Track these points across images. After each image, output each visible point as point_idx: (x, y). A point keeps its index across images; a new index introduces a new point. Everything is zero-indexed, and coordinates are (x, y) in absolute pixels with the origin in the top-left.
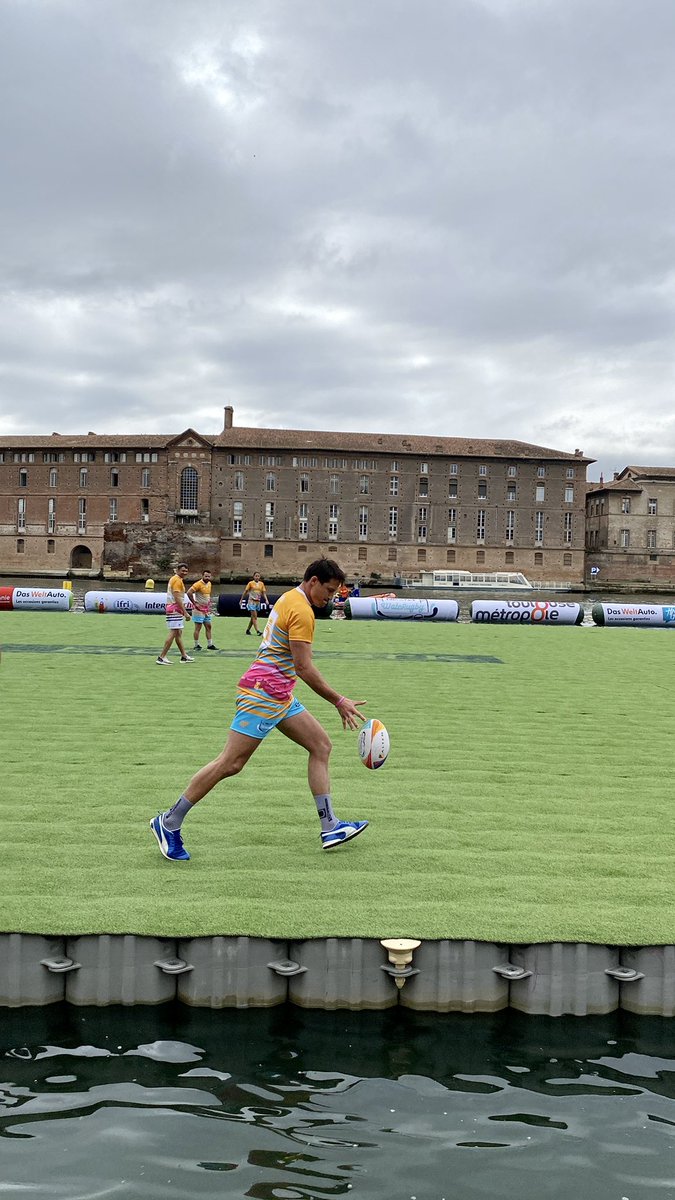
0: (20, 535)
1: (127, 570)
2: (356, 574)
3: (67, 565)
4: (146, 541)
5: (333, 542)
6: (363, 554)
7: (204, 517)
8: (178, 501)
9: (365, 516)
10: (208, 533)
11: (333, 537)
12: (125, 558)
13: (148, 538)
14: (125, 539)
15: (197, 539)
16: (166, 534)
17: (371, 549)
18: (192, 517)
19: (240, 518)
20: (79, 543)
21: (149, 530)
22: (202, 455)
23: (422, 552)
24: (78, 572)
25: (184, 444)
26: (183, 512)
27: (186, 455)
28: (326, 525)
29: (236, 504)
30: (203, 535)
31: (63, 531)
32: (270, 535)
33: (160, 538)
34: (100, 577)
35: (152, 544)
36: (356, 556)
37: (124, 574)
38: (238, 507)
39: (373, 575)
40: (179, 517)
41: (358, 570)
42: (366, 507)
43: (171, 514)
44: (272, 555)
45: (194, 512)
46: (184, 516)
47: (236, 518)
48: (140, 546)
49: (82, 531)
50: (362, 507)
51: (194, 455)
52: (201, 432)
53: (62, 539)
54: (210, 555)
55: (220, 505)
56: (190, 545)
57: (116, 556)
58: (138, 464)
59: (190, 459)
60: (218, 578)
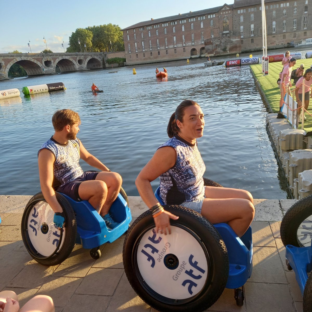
0: (175, 48)
1: (213, 53)
2: (282, 44)
3: (190, 55)
4: (218, 43)
5: (274, 34)
6: (284, 37)
7: (231, 33)
8: (223, 29)
9: (285, 23)
10: (237, 38)
11: (274, 32)
12: (212, 50)
13: (219, 42)
14: (212, 44)
16: (225, 40)
17: (287, 34)
18: (227, 34)
19: (243, 31)
20: (193, 47)
21: (219, 40)
22: (230, 12)
23: (305, 33)
24: (193, 57)
25: (223, 9)
26: (224, 32)
27: (224, 13)
28: (271, 29)
29: (241, 27)
30: (235, 39)
31: (188, 44)
32: (252, 35)
33: (223, 41)
34: (200, 57)
35: (220, 44)
36: (282, 38)
37: (212, 55)
39: (288, 43)
40: (223, 34)
41: (283, 43)
42: (285, 20)
43: (221, 34)
44: (253, 42)
45: (228, 32)
46: (225, 34)
47: (241, 31)
48: (217, 45)
49: (193, 44)
50: (284, 20)
51: (227, 12)
52: (228, 4)
53: (187, 47)
54: (238, 45)
55: (236, 28)
56: (232, 42)
57: (209, 49)
58: (209, 19)
59: (226, 14)
60: (241, 52)
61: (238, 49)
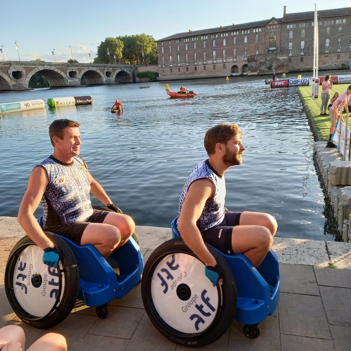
0: (214, 63)
1: (257, 72)
2: (336, 65)
3: (230, 72)
4: (263, 61)
6: (339, 57)
7: (278, 50)
8: (269, 45)
9: (340, 42)
10: (284, 55)
11: (327, 52)
12: (256, 68)
13: (264, 59)
14: (256, 61)
15: (281, 58)
16: (270, 57)
17: (342, 54)
18: (274, 50)
20: (234, 64)
21: (264, 57)
22: (278, 26)
24: (234, 74)
25: (271, 23)
26: (271, 49)
27: (272, 27)
28: (324, 47)
29: (290, 43)
30: (283, 56)
31: (228, 60)
32: (302, 54)
33: (268, 59)
34: (242, 76)
35: (265, 62)
36: (336, 58)
37: (256, 73)
38: (291, 44)
39: (343, 65)
40: (269, 51)
41: (336, 63)
42: (340, 38)
43: (266, 50)
44: (303, 61)
45: (274, 48)
46: (271, 50)
47: (290, 48)
48: (261, 63)
49: (235, 60)
50: (339, 38)
51: (275, 27)
53: (228, 64)
54: (285, 63)
55: (284, 44)
56: (279, 60)
57: (252, 67)
58: (254, 33)
59: (273, 29)
60: (288, 71)
61: (285, 68)
